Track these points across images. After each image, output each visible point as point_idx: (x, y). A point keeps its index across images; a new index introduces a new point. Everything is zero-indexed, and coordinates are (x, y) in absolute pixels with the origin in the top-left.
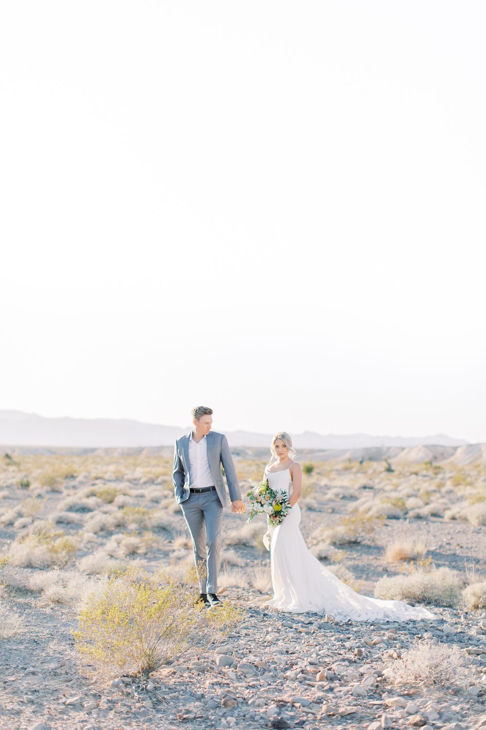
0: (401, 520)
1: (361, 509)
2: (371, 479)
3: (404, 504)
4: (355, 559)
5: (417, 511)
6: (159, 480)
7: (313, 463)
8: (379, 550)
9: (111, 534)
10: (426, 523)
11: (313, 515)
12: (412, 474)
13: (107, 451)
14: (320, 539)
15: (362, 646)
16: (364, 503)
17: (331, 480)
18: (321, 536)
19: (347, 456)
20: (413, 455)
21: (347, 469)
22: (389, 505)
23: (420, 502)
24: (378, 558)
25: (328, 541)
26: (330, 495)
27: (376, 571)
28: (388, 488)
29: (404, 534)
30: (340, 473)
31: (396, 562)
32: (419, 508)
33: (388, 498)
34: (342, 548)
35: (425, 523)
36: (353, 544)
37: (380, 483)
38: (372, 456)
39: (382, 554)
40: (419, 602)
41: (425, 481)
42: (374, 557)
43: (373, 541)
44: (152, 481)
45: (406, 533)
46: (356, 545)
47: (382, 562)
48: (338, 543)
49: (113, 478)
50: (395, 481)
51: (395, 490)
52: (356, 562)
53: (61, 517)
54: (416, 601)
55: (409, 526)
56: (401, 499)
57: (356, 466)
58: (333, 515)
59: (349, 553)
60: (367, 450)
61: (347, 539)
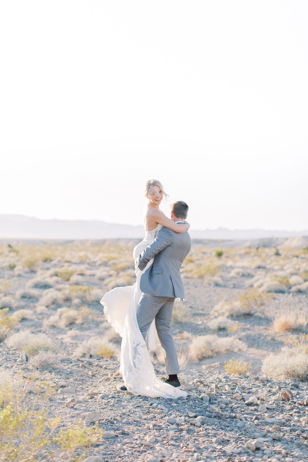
0: (286, 294)
1: (255, 285)
2: (264, 261)
3: (288, 281)
4: (248, 329)
5: (298, 287)
6: (110, 263)
7: (224, 250)
8: (268, 321)
9: (60, 306)
10: (306, 297)
11: (219, 290)
12: (294, 256)
13: (82, 242)
14: (220, 312)
15: (243, 452)
16: (257, 280)
17: (235, 261)
18: (221, 309)
19: (248, 244)
20: (295, 243)
21: (247, 253)
22: (277, 282)
23: (301, 280)
24: (267, 328)
25: (227, 314)
26: (233, 273)
27: (265, 340)
28: (276, 267)
29: (288, 307)
30: (242, 256)
31: (282, 332)
32: (300, 284)
33: (276, 276)
34: (239, 320)
35: (304, 296)
36: (248, 316)
37: (270, 264)
38: (266, 244)
39: (270, 325)
40: (302, 381)
41: (303, 262)
42: (264, 327)
43: (263, 313)
44: (105, 264)
45: (289, 305)
46: (249, 316)
47: (270, 332)
48: (235, 315)
49: (78, 261)
50: (282, 262)
51: (282, 269)
52: (249, 332)
53: (25, 293)
54: (299, 379)
55: (292, 299)
56: (286, 277)
57: (253, 251)
58: (234, 290)
59: (243, 324)
60: (261, 240)
61: (243, 312)
